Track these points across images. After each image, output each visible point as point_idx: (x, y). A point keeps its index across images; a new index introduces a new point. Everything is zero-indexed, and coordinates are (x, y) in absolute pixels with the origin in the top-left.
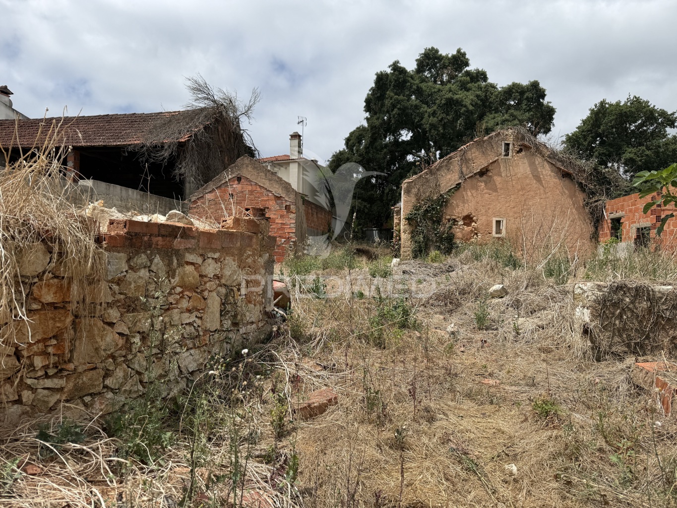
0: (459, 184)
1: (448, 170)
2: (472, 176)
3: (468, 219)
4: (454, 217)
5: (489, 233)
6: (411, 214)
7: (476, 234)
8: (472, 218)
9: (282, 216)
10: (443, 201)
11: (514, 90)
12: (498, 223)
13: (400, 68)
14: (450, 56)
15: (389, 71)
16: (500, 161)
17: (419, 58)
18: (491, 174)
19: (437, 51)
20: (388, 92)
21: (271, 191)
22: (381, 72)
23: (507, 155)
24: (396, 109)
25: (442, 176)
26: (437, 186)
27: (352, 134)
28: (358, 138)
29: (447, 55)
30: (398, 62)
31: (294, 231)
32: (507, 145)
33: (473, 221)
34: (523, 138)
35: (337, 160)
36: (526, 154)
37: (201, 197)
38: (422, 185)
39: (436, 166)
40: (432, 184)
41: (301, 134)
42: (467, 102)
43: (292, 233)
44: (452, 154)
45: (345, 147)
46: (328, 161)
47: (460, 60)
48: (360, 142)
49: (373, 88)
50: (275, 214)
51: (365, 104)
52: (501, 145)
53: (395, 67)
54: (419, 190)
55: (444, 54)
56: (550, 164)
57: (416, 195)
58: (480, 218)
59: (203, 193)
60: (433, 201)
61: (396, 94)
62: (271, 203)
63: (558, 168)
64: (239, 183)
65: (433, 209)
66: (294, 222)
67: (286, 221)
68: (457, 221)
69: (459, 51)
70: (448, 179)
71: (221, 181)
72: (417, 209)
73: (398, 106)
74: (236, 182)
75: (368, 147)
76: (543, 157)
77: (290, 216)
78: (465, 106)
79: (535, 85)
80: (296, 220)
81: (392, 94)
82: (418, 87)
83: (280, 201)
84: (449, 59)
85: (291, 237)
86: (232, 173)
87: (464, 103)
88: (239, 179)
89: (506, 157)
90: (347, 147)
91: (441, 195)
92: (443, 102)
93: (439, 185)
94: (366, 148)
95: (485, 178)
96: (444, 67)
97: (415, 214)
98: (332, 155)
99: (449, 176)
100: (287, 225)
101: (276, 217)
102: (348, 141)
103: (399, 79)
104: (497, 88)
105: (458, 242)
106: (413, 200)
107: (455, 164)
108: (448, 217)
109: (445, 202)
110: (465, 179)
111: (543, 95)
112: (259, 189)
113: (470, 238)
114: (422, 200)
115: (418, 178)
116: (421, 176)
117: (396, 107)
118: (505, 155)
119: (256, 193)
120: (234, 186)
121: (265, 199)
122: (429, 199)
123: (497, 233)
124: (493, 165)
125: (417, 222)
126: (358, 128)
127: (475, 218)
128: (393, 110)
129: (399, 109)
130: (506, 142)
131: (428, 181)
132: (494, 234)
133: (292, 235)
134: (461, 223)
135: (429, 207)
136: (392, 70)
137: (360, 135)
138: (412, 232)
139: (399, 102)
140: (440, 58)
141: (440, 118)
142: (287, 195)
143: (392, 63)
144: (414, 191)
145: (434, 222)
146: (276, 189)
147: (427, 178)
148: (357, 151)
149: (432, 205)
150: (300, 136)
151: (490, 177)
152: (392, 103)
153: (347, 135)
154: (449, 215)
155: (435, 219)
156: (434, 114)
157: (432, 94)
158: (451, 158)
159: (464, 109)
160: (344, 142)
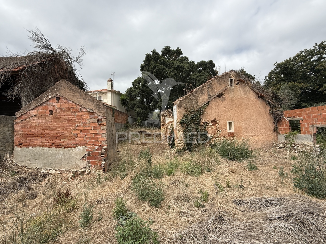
0: (209, 102)
1: (202, 93)
2: (215, 97)
3: (214, 122)
4: (207, 121)
5: (226, 130)
6: (183, 120)
7: (219, 130)
8: (216, 121)
9: (95, 128)
10: (201, 112)
11: (202, 64)
12: (230, 124)
13: (156, 52)
14: (175, 50)
15: (151, 54)
16: (228, 89)
17: (162, 50)
18: (224, 96)
19: (170, 48)
20: (151, 62)
21: (85, 108)
22: (148, 54)
23: (232, 86)
24: (155, 69)
25: (199, 97)
26: (197, 103)
27: (135, 81)
28: (138, 82)
29: (174, 50)
30: (155, 50)
31: (106, 140)
32: (232, 80)
33: (217, 123)
34: (240, 77)
35: (129, 91)
36: (241, 85)
37: (25, 114)
38: (188, 102)
39: (195, 91)
40: (194, 102)
41: (112, 79)
42: (185, 67)
43: (104, 141)
44: (203, 85)
45: (132, 86)
46: (125, 92)
47: (179, 52)
48: (139, 84)
49: (144, 60)
50: (89, 126)
51: (140, 68)
52: (229, 80)
53: (154, 52)
54: (186, 105)
55: (172, 49)
56: (253, 91)
57: (185, 108)
58: (220, 121)
59: (26, 110)
60: (195, 112)
61: (155, 63)
62: (85, 118)
63: (257, 93)
64: (58, 102)
65: (195, 116)
66: (105, 132)
67: (98, 131)
68: (208, 123)
69: (178, 48)
70: (203, 99)
71: (42, 100)
72: (186, 116)
73: (156, 68)
74: (56, 101)
75: (143, 86)
76: (249, 87)
77: (102, 128)
78: (185, 69)
79: (211, 62)
80: (107, 130)
81: (153, 63)
82: (164, 61)
83: (93, 116)
84: (174, 51)
85: (103, 145)
86: (52, 94)
87: (184, 67)
88: (58, 99)
89: (231, 87)
90: (133, 86)
91: (199, 108)
92: (176, 66)
93: (198, 102)
94: (142, 86)
95: (221, 98)
96: (173, 54)
97: (186, 120)
98: (127, 89)
99: (203, 97)
100: (100, 135)
101: (90, 129)
102: (133, 83)
103: (156, 56)
104: (195, 63)
105: (210, 136)
106: (184, 111)
107: (206, 90)
108: (204, 121)
109: (202, 112)
110: (212, 99)
111: (214, 66)
112: (75, 106)
113: (216, 133)
114: (189, 111)
115: (185, 98)
116: (187, 97)
117: (155, 68)
118: (231, 86)
119: (72, 110)
120: (54, 104)
121: (80, 114)
122: (193, 111)
123: (229, 130)
124: (225, 91)
125: (187, 125)
126: (138, 78)
127: (218, 121)
128: (154, 70)
129: (156, 69)
130: (231, 78)
131: (191, 100)
132: (228, 131)
133: (103, 143)
134: (210, 124)
135: (193, 115)
136: (152, 53)
137: (139, 81)
138: (184, 131)
139: (156, 66)
140: (171, 51)
141: (175, 73)
142: (98, 110)
143: (152, 50)
144: (184, 106)
145: (196, 124)
146: (89, 106)
147: (190, 98)
148: (138, 87)
149: (195, 114)
150: (112, 80)
151: (224, 98)
152: (153, 67)
153: (133, 81)
154: (204, 120)
155: (196, 123)
156: (172, 71)
157: (169, 64)
158: (203, 87)
159: (185, 70)
160: (132, 84)
